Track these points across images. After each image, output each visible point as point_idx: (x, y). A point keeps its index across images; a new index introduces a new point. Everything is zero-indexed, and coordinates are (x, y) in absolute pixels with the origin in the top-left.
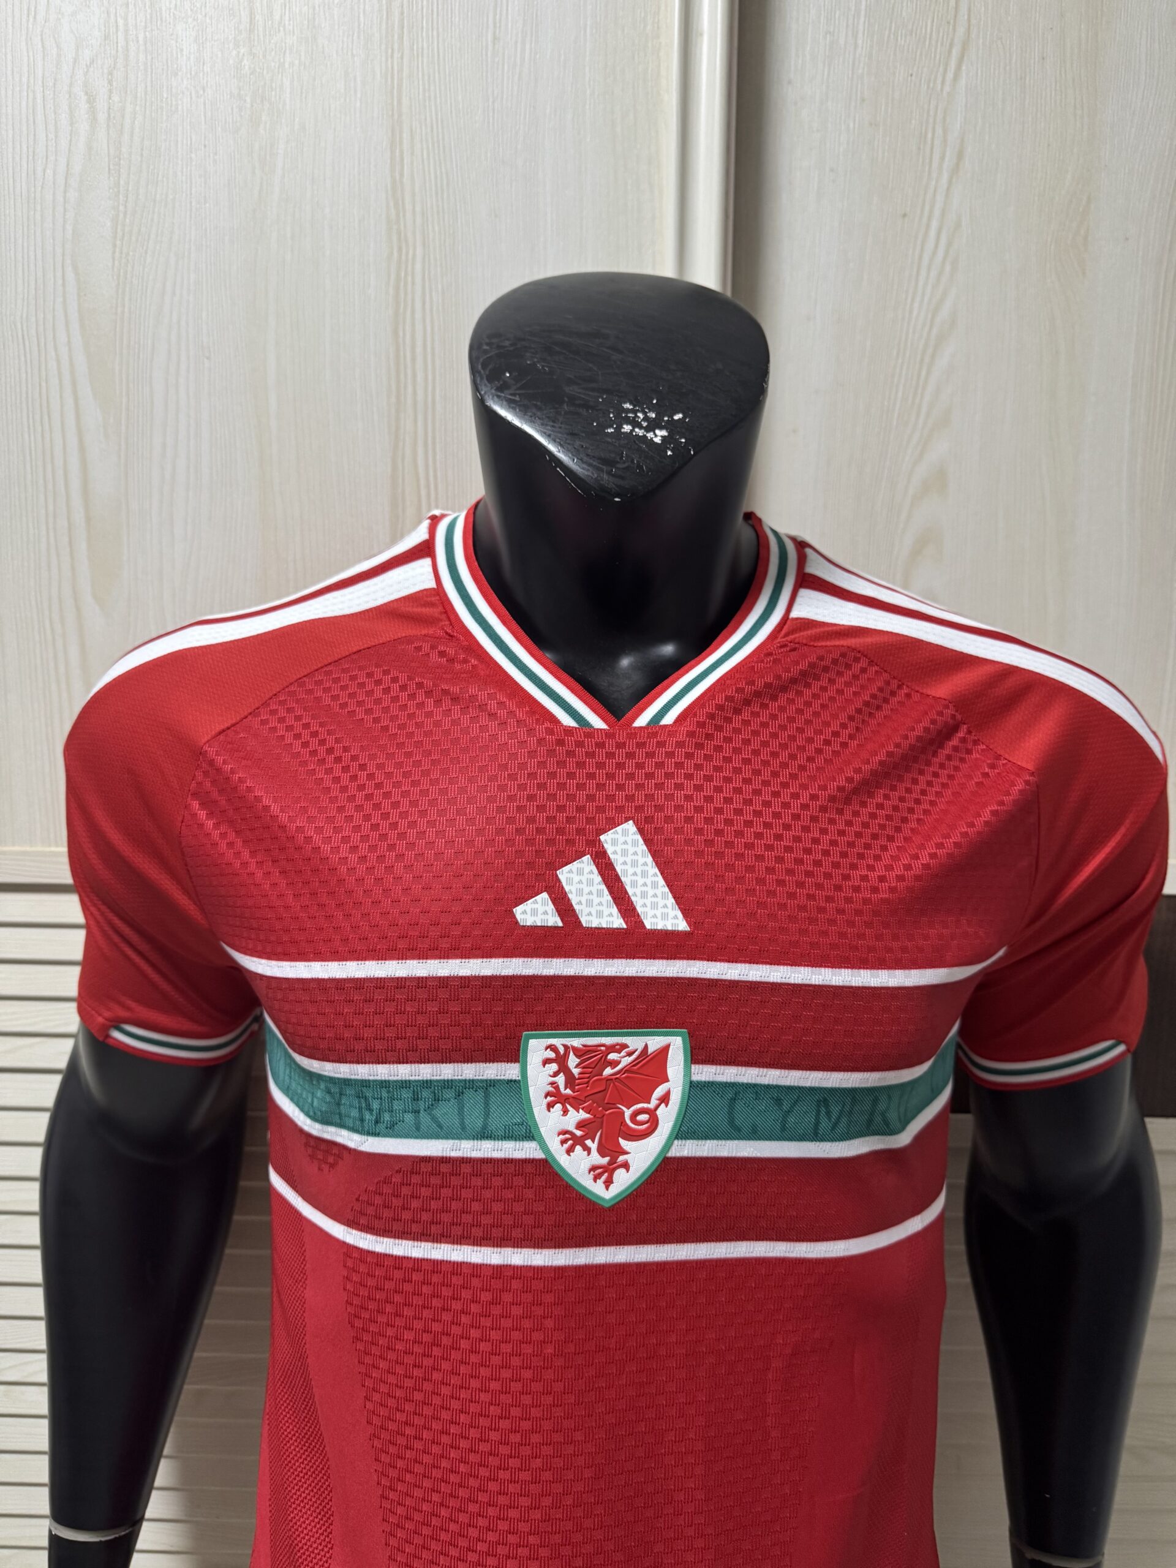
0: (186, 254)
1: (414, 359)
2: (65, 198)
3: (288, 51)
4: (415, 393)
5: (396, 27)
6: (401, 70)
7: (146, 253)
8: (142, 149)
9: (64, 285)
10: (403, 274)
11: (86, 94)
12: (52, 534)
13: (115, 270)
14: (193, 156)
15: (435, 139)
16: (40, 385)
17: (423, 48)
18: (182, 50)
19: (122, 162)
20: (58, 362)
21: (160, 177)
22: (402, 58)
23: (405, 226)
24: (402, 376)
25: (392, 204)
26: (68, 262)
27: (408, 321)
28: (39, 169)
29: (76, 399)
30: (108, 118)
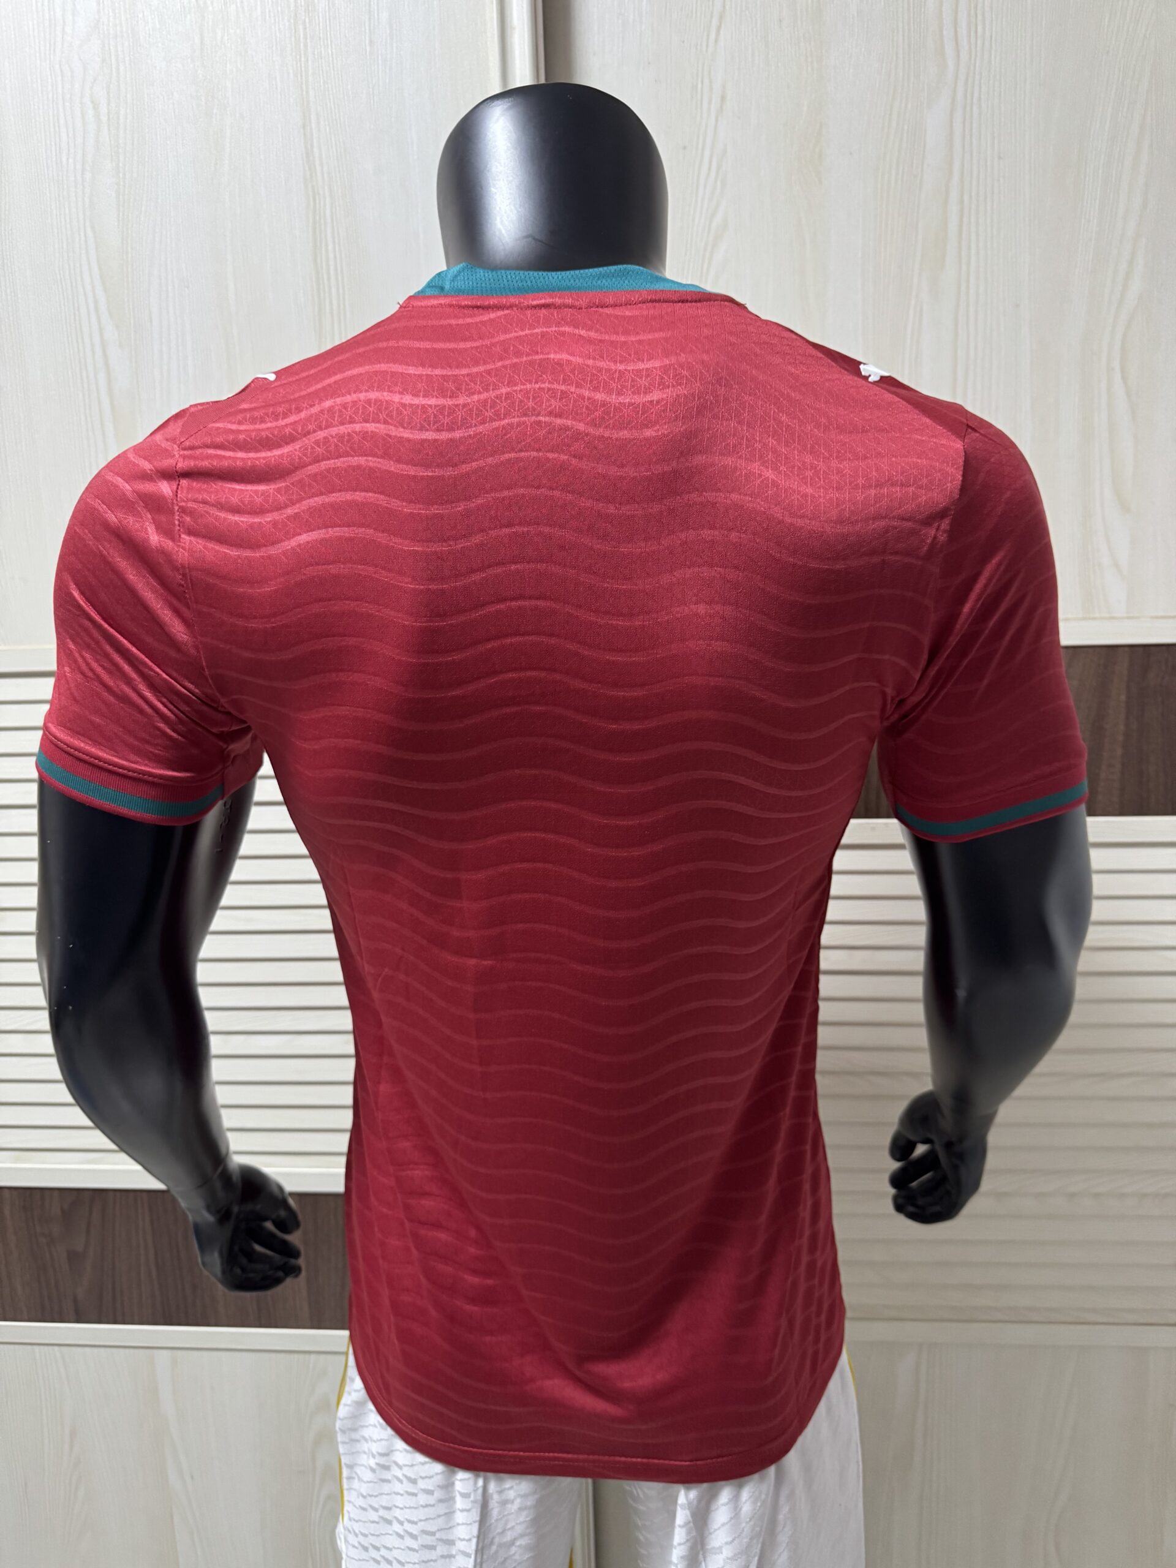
0: (168, 213)
1: (329, 279)
2: (82, 178)
3: (228, 63)
4: (331, 303)
5: (302, 36)
6: (307, 70)
7: (140, 214)
8: (133, 140)
9: (86, 241)
10: (318, 218)
11: (93, 102)
13: (120, 228)
14: (168, 142)
15: (334, 118)
16: (75, 314)
17: (321, 52)
18: (155, 67)
19: (120, 150)
20: (85, 295)
21: (147, 159)
22: (307, 60)
23: (317, 183)
24: (322, 292)
25: (307, 168)
26: (88, 224)
27: (324, 252)
28: (64, 159)
29: (99, 322)
30: (109, 119)
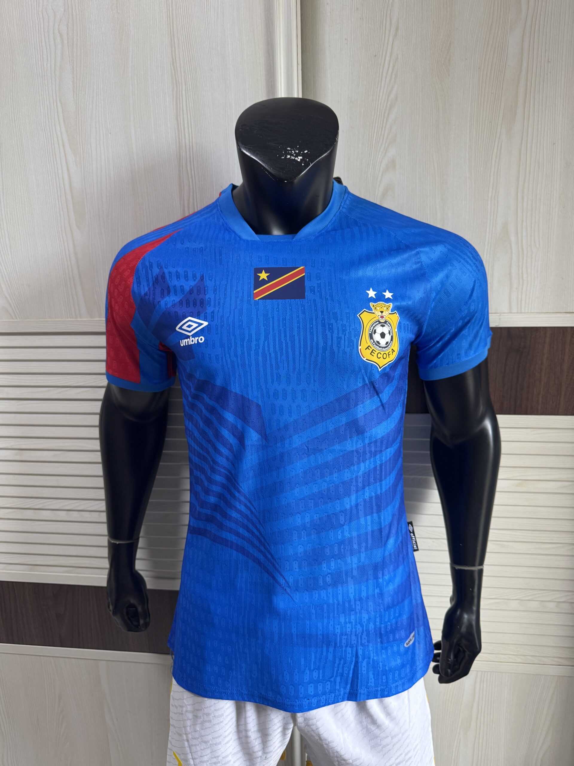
0: (100, 93)
1: (184, 129)
2: (55, 74)
6: (173, 14)
7: (85, 94)
8: (81, 54)
9: (57, 109)
10: (178, 96)
11: (59, 32)
12: (60, 203)
13: (75, 101)
15: (187, 41)
16: (52, 147)
19: (74, 59)
20: (57, 138)
21: (88, 64)
23: (178, 77)
24: (181, 137)
25: (173, 69)
26: (57, 99)
27: (181, 114)
28: (45, 64)
29: (65, 151)
30: (68, 43)
